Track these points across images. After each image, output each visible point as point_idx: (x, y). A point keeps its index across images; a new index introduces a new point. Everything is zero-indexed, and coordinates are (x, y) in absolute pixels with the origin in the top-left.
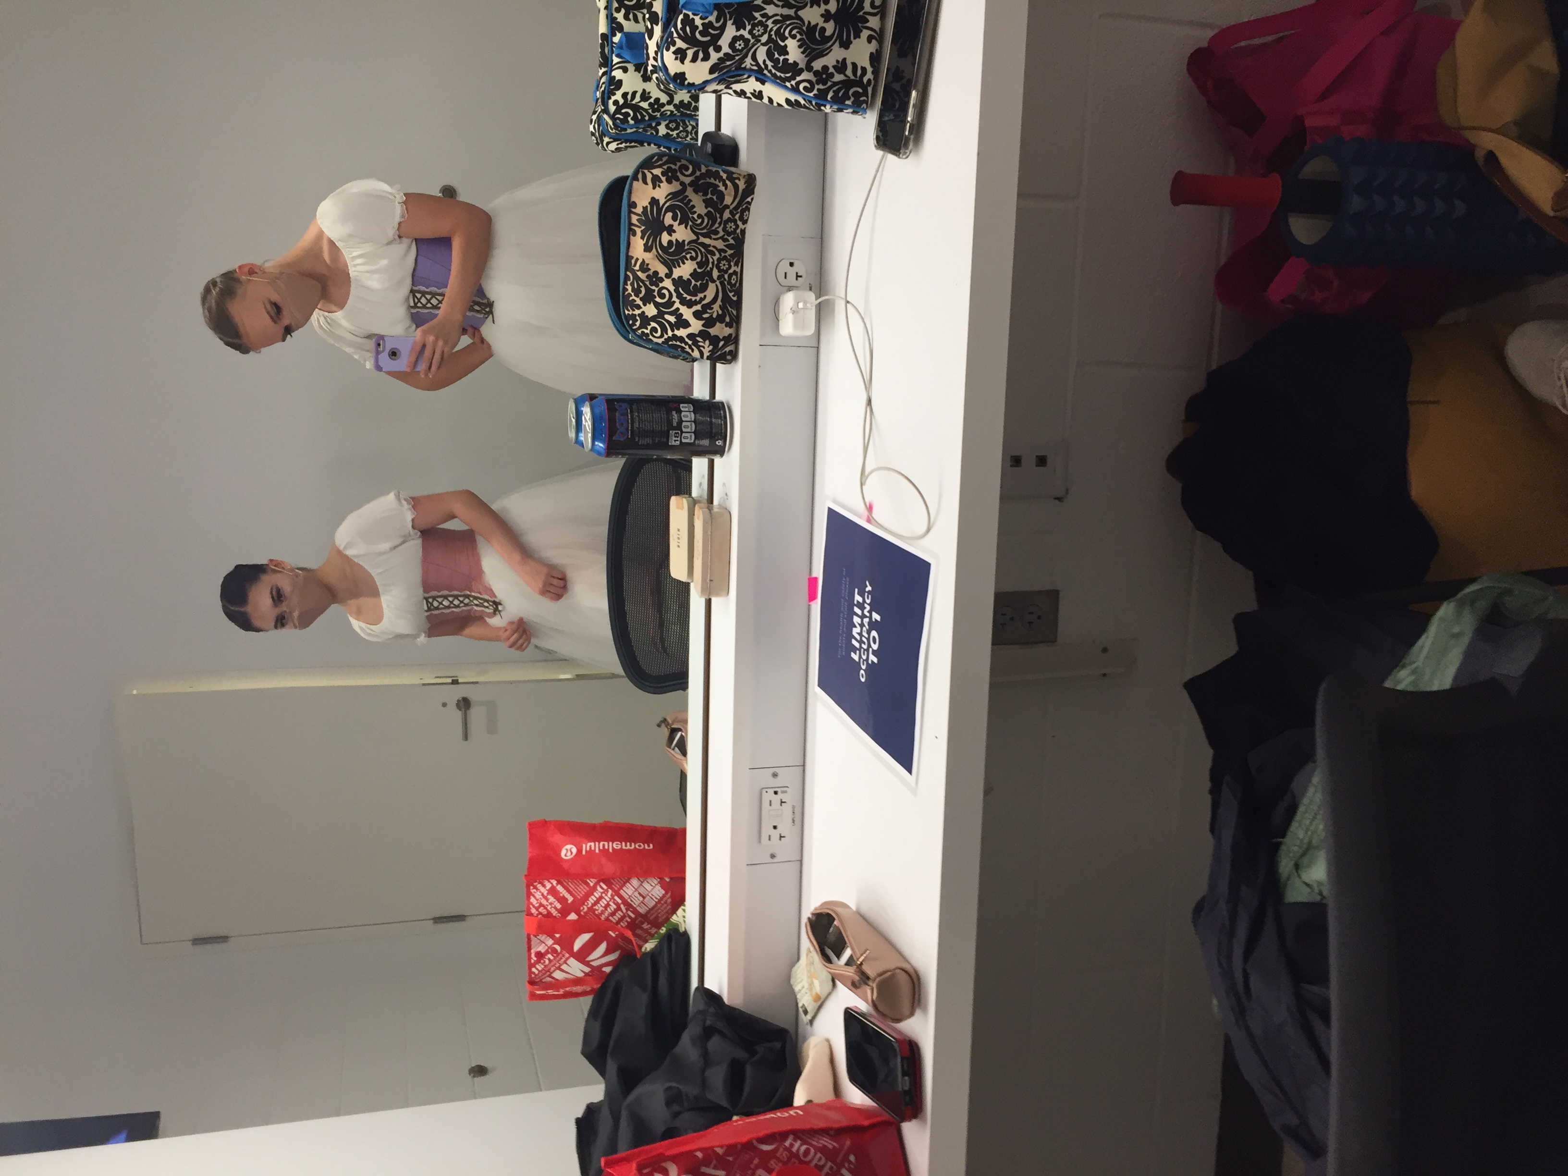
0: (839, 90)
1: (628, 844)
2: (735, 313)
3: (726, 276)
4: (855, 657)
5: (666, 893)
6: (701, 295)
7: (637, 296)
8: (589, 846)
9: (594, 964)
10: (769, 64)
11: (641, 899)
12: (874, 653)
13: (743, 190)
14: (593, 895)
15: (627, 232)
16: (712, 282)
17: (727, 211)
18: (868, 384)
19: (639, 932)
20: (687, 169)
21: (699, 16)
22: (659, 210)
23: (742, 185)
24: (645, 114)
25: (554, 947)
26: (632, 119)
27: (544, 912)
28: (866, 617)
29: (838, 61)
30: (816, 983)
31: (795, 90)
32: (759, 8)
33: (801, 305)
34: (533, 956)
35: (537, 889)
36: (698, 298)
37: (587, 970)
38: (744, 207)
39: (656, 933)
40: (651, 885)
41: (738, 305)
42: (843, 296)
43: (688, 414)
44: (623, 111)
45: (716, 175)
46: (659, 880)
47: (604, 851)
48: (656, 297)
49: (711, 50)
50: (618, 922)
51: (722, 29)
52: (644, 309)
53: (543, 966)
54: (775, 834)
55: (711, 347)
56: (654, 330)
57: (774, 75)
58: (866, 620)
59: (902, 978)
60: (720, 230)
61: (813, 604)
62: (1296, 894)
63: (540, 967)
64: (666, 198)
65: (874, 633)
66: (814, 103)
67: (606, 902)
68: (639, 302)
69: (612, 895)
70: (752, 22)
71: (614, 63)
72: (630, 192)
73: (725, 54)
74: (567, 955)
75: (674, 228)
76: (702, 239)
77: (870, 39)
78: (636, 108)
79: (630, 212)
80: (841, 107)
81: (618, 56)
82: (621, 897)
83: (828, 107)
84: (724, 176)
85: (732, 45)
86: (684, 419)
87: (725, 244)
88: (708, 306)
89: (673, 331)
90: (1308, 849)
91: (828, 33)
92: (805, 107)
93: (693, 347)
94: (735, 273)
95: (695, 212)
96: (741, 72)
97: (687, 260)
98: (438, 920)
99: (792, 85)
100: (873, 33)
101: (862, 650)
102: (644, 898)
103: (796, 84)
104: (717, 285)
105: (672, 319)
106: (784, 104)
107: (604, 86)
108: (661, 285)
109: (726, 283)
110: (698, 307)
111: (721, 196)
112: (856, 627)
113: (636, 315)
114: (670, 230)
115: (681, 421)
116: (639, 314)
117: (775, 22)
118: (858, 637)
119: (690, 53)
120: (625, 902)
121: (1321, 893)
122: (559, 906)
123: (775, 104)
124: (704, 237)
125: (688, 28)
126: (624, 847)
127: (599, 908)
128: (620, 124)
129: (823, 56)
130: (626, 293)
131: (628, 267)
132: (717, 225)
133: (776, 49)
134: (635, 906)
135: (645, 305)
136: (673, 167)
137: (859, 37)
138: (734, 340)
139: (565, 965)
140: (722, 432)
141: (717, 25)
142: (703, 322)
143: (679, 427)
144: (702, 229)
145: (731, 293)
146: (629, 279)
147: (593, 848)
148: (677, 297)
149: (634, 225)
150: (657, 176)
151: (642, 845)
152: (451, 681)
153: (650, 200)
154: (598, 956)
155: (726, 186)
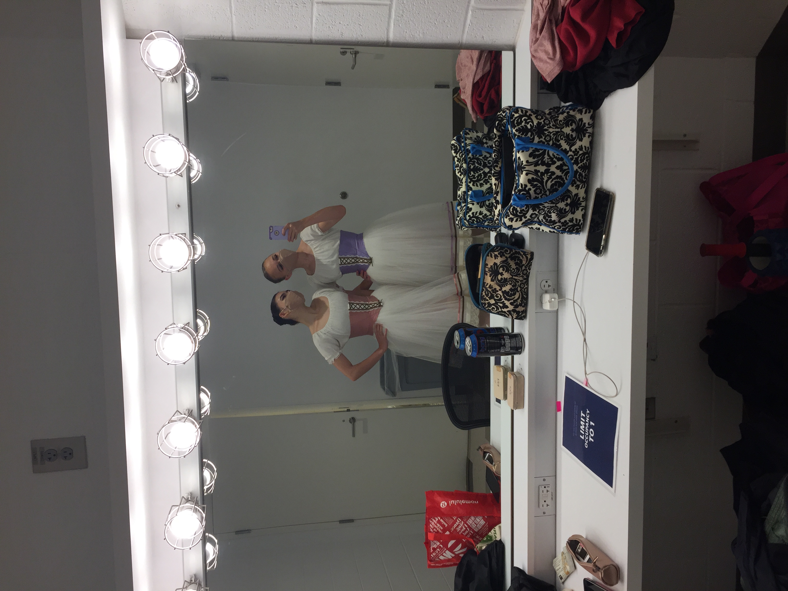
0: (571, 228)
1: (468, 501)
2: (525, 302)
3: (523, 290)
4: (582, 437)
5: (486, 523)
6: (514, 297)
7: (487, 296)
8: (452, 502)
9: (456, 553)
10: (544, 220)
11: (476, 525)
12: (591, 437)
14: (456, 523)
15: (483, 274)
16: (517, 292)
17: (524, 266)
18: (584, 334)
19: (475, 539)
20: (507, 251)
21: (519, 208)
22: (497, 267)
23: (529, 257)
24: (481, 220)
25: (440, 546)
26: (476, 222)
27: (436, 531)
28: (587, 423)
29: (570, 219)
31: (554, 228)
32: (542, 204)
33: (552, 299)
34: (431, 549)
35: (432, 521)
36: (512, 298)
37: (453, 555)
38: (530, 264)
39: (482, 540)
40: (480, 519)
41: (527, 299)
42: (573, 300)
43: (508, 342)
44: (472, 219)
45: (519, 253)
46: (482, 517)
47: (458, 504)
48: (495, 297)
50: (466, 535)
51: (528, 211)
52: (489, 301)
53: (435, 554)
54: (545, 504)
55: (516, 315)
56: (494, 308)
57: (546, 224)
58: (587, 424)
59: (613, 570)
60: (521, 273)
61: (559, 413)
62: (773, 540)
63: (434, 554)
64: (500, 262)
65: (591, 430)
66: (560, 232)
67: (461, 527)
68: (487, 298)
69: (463, 524)
70: (539, 209)
71: (469, 202)
72: (486, 260)
73: (528, 219)
74: (445, 549)
75: (503, 273)
77: (582, 210)
78: (477, 218)
79: (485, 267)
80: (571, 233)
81: (470, 200)
82: (467, 524)
83: (566, 234)
84: (522, 254)
85: (531, 216)
86: (506, 342)
87: (523, 278)
88: (516, 300)
89: (501, 309)
90: (777, 522)
91: (567, 210)
92: (557, 233)
93: (509, 315)
94: (526, 288)
95: (512, 268)
96: (533, 222)
97: (508, 284)
98: (342, 522)
99: (552, 227)
100: (584, 208)
101: (586, 435)
103: (554, 226)
104: (519, 293)
105: (501, 305)
108: (497, 293)
109: (523, 292)
110: (512, 301)
111: (521, 261)
112: (582, 425)
113: (486, 303)
115: (505, 343)
117: (548, 209)
118: (583, 430)
119: (515, 219)
120: (469, 526)
122: (442, 528)
123: (544, 231)
124: (515, 276)
125: (514, 212)
126: (466, 503)
127: (458, 529)
128: (471, 224)
129: (565, 217)
130: (482, 295)
131: (483, 286)
133: (547, 216)
134: (473, 528)
136: (502, 251)
137: (578, 210)
138: (525, 312)
139: (444, 553)
140: (521, 346)
141: (525, 210)
142: (514, 306)
143: (504, 345)
144: (514, 274)
145: (524, 295)
146: (484, 291)
147: (454, 503)
148: (503, 297)
149: (487, 272)
150: (496, 255)
151: (474, 501)
152: (346, 410)
153: (493, 263)
154: (458, 549)
155: (523, 257)
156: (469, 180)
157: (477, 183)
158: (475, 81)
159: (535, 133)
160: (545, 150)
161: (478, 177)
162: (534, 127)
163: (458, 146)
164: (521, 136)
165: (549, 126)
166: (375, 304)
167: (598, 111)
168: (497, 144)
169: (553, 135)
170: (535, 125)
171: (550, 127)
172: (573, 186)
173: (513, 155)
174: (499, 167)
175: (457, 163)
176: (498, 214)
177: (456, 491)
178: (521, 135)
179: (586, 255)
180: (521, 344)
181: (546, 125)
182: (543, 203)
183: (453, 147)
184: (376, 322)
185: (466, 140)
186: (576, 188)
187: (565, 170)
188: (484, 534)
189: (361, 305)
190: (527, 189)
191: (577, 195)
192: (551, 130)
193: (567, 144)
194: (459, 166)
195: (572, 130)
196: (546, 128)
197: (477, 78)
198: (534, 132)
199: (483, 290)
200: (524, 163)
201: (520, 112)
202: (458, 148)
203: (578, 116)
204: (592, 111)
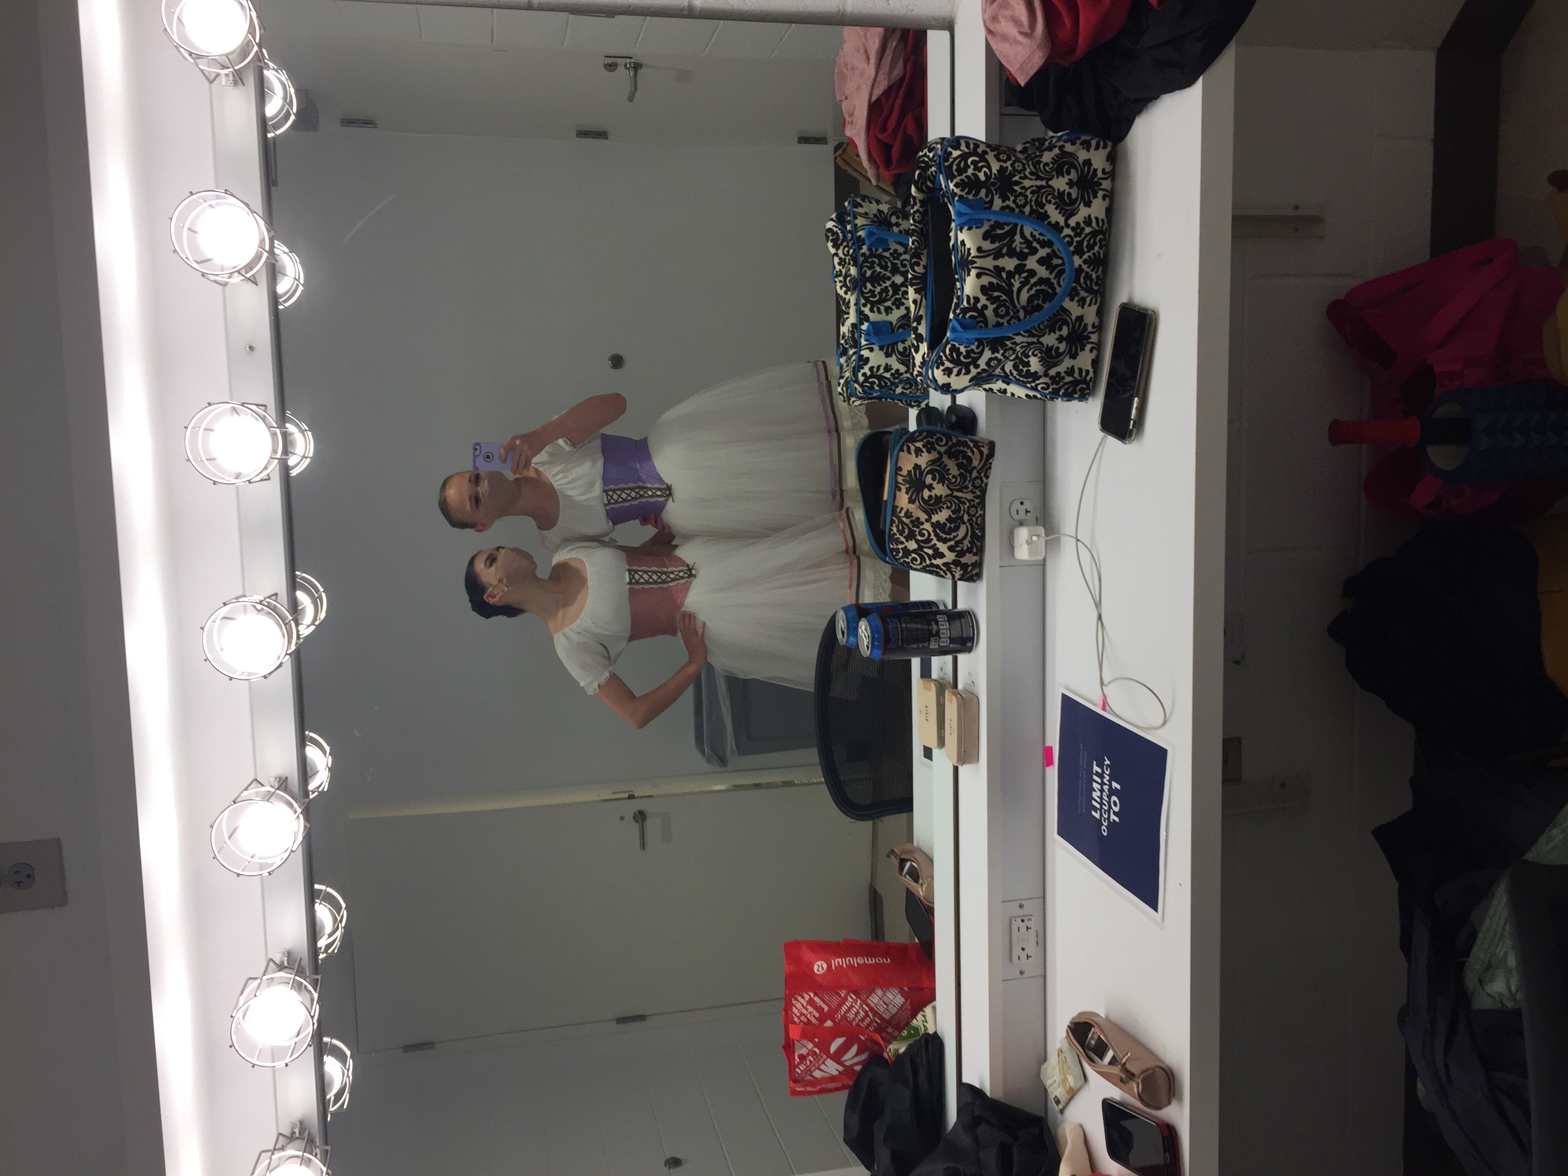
0: (1069, 388)
1: (870, 959)
2: (979, 544)
3: (974, 519)
4: (1097, 815)
5: (906, 1000)
6: (955, 534)
7: (901, 535)
8: (837, 962)
9: (847, 1064)
10: (1015, 373)
11: (885, 1006)
12: (1115, 813)
13: (987, 454)
14: (845, 1004)
15: (893, 489)
16: (963, 524)
17: (975, 471)
18: (1098, 605)
19: (884, 1034)
20: (942, 440)
21: (963, 346)
22: (921, 472)
23: (985, 451)
24: (887, 381)
25: (814, 1051)
26: (877, 386)
27: (805, 1020)
28: (1106, 784)
29: (1068, 368)
30: (1070, 1079)
31: (1035, 389)
32: (1010, 338)
33: (1033, 538)
34: (796, 1058)
35: (798, 1000)
36: (952, 537)
37: (841, 1068)
38: (987, 466)
39: (898, 1035)
40: (893, 995)
41: (982, 538)
42: (1074, 536)
44: (870, 380)
45: (965, 444)
46: (899, 990)
47: (850, 966)
48: (916, 536)
50: (867, 1027)
51: (981, 353)
52: (907, 544)
53: (805, 1067)
54: (1023, 955)
55: (961, 571)
56: (915, 559)
57: (1018, 380)
58: (1106, 788)
59: (1161, 1078)
60: (970, 485)
61: (1049, 768)
62: (1481, 1003)
63: (802, 1067)
64: (927, 463)
65: (1114, 798)
66: (1048, 397)
67: (856, 1011)
68: (902, 539)
69: (860, 1004)
70: (1004, 348)
71: (862, 344)
72: (897, 460)
73: (982, 370)
74: (825, 1057)
75: (934, 486)
76: (956, 493)
77: (1092, 350)
78: (880, 378)
79: (894, 473)
80: (1069, 399)
81: (866, 340)
82: (868, 1005)
83: (1059, 399)
84: (971, 445)
85: (988, 364)
86: (941, 627)
87: (974, 495)
88: (960, 542)
89: (930, 560)
90: (1489, 967)
91: (1061, 350)
92: (1041, 399)
93: (947, 571)
94: (980, 515)
95: (950, 474)
96: (992, 378)
97: (943, 508)
98: (622, 1020)
99: (1031, 386)
100: (1096, 346)
101: (1103, 811)
102: (887, 1005)
103: (1035, 385)
104: (967, 527)
105: (930, 552)
106: (1024, 398)
107: (854, 363)
108: (921, 527)
109: (973, 523)
110: (952, 543)
111: (970, 460)
112: (1095, 791)
113: (899, 549)
114: (930, 487)
115: (939, 630)
116: (902, 549)
117: (1022, 347)
118: (1098, 800)
119: (955, 371)
120: (872, 1010)
121: (1501, 1002)
122: (817, 1015)
123: (1016, 397)
124: (958, 492)
125: (954, 354)
126: (866, 962)
127: (851, 1016)
128: (868, 389)
129: (1057, 366)
130: (892, 533)
131: (894, 514)
132: (967, 482)
133: (1021, 362)
134: (881, 1013)
135: (907, 541)
136: (931, 440)
137: (1084, 350)
138: (979, 565)
139: (823, 1065)
140: (971, 635)
141: (976, 351)
142: (955, 554)
143: (938, 634)
144: (956, 486)
145: (977, 530)
146: (895, 523)
147: (841, 964)
148: (935, 536)
149: (900, 483)
150: (919, 448)
151: (881, 959)
152: (627, 796)
153: (913, 466)
154: (851, 1056)
155: (973, 452)
156: (863, 301)
157: (879, 306)
158: (874, 99)
159: (994, 190)
160: (1016, 225)
161: (880, 293)
162: (993, 176)
163: (839, 232)
164: (965, 196)
165: (1022, 175)
166: (680, 571)
167: (1123, 143)
168: (918, 217)
169: (1031, 193)
170: (995, 174)
171: (1026, 177)
172: (1072, 300)
173: (950, 238)
174: (921, 266)
175: (838, 268)
176: (921, 363)
177: (845, 939)
178: (967, 194)
179: (1101, 442)
180: (972, 631)
181: (1016, 173)
182: (1013, 336)
183: (829, 234)
184: (683, 609)
185: (855, 218)
186: (1079, 306)
187: (1058, 266)
188: (902, 1024)
189: (652, 575)
190: (979, 306)
191: (1080, 318)
192: (1027, 183)
193: (1060, 213)
194: (843, 274)
195: (1071, 184)
196: (1016, 178)
197: (878, 91)
198: (992, 189)
199: (892, 522)
200: (973, 253)
201: (963, 147)
202: (841, 237)
203: (1083, 155)
204: (1110, 144)
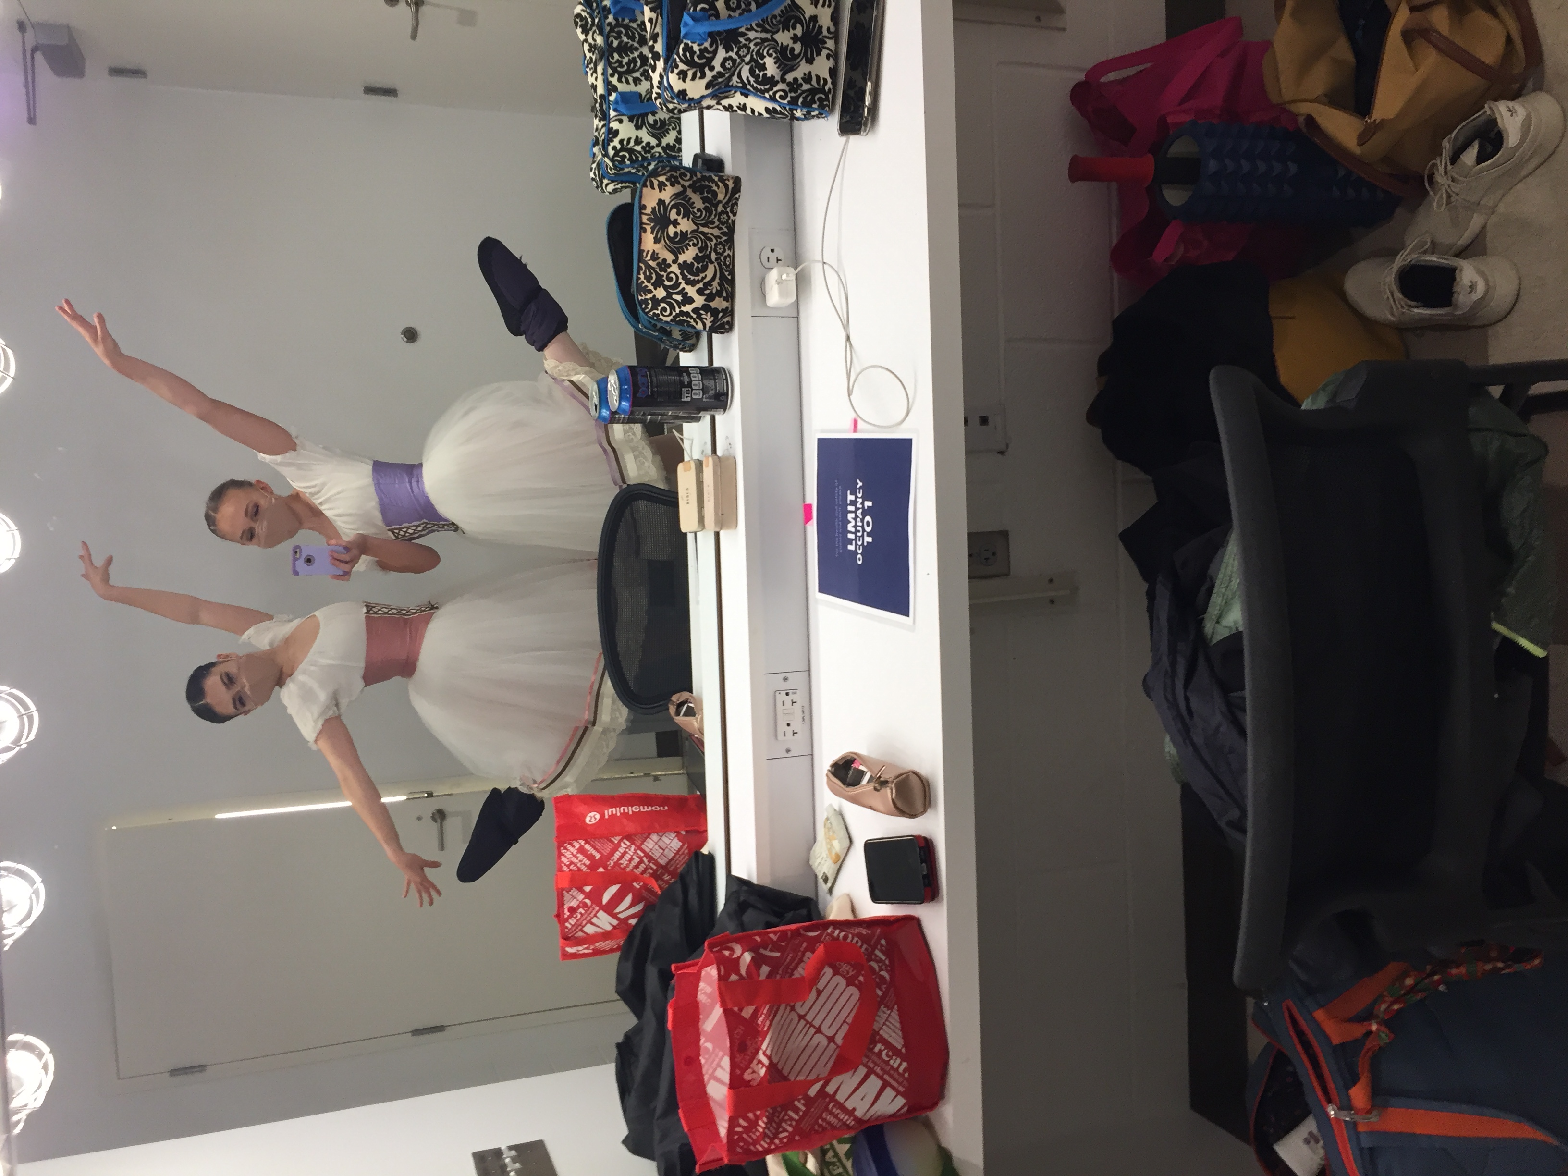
0: (807, 97)
1: (645, 807)
2: (730, 289)
3: (722, 258)
4: (851, 547)
5: (683, 845)
6: (703, 275)
7: (649, 282)
8: (610, 811)
9: (622, 916)
10: (752, 80)
11: (661, 851)
12: (869, 535)
13: (732, 188)
14: (618, 851)
15: (638, 231)
16: (711, 263)
17: (721, 205)
18: (846, 326)
20: (686, 176)
21: (697, 43)
22: (665, 208)
23: (731, 184)
24: (638, 155)
25: (585, 902)
26: (628, 160)
27: (575, 868)
28: (859, 509)
30: (836, 844)
31: (773, 99)
32: (743, 35)
33: (784, 277)
34: (566, 911)
35: (568, 850)
36: (700, 278)
37: (615, 922)
38: (733, 202)
40: (668, 840)
41: (732, 283)
42: (821, 259)
43: (696, 378)
44: (621, 154)
45: (710, 179)
46: (675, 834)
47: (624, 814)
48: (664, 281)
49: (707, 70)
50: (642, 874)
51: (715, 52)
52: (655, 292)
53: (575, 921)
54: (789, 730)
55: (712, 318)
56: (664, 309)
57: (756, 89)
58: (859, 512)
59: (915, 785)
60: (716, 220)
61: (809, 526)
63: (572, 921)
64: (671, 198)
65: (867, 519)
66: (788, 108)
67: (630, 857)
68: (650, 287)
69: (635, 850)
70: (738, 46)
71: (611, 117)
72: (641, 197)
73: (718, 73)
74: (597, 908)
75: (678, 221)
76: (702, 229)
77: (828, 57)
79: (641, 213)
80: (810, 110)
81: (615, 110)
82: (643, 851)
83: (799, 110)
84: (716, 179)
85: (723, 65)
86: (693, 379)
87: (720, 231)
88: (708, 284)
89: (680, 307)
91: (797, 52)
92: (781, 113)
93: (697, 320)
94: (729, 256)
95: (695, 207)
96: (728, 89)
97: (690, 246)
98: (417, 1032)
99: (770, 96)
100: (831, 53)
102: (664, 850)
103: (773, 93)
104: (715, 266)
105: (679, 298)
106: (764, 112)
107: (603, 135)
108: (669, 270)
109: (722, 263)
110: (701, 285)
111: (715, 194)
112: (850, 522)
113: (647, 299)
114: (675, 223)
116: (650, 298)
117: (756, 45)
118: (853, 530)
119: (690, 74)
120: (647, 855)
122: (588, 862)
123: (756, 114)
124: (703, 227)
125: (688, 54)
126: (642, 810)
127: (624, 862)
128: (619, 165)
129: (794, 70)
130: (639, 281)
131: (641, 259)
132: (713, 217)
133: (757, 66)
134: (656, 858)
135: (655, 289)
136: (675, 174)
137: (820, 55)
138: (729, 312)
139: (595, 918)
140: (725, 391)
141: (711, 50)
142: (705, 297)
143: (689, 385)
144: (701, 221)
145: (726, 270)
146: (642, 270)
147: (614, 813)
148: (683, 279)
149: (646, 223)
150: (663, 182)
151: (658, 808)
152: (426, 795)
153: (657, 201)
154: (625, 908)
155: (718, 186)
156: (610, 71)
157: (627, 76)
161: (628, 64)
177: (619, 793)
179: (842, 154)
180: (725, 385)
182: (746, 32)
183: (578, 20)
186: (811, 4)
191: (814, 18)
199: (640, 268)
202: (590, 22)
